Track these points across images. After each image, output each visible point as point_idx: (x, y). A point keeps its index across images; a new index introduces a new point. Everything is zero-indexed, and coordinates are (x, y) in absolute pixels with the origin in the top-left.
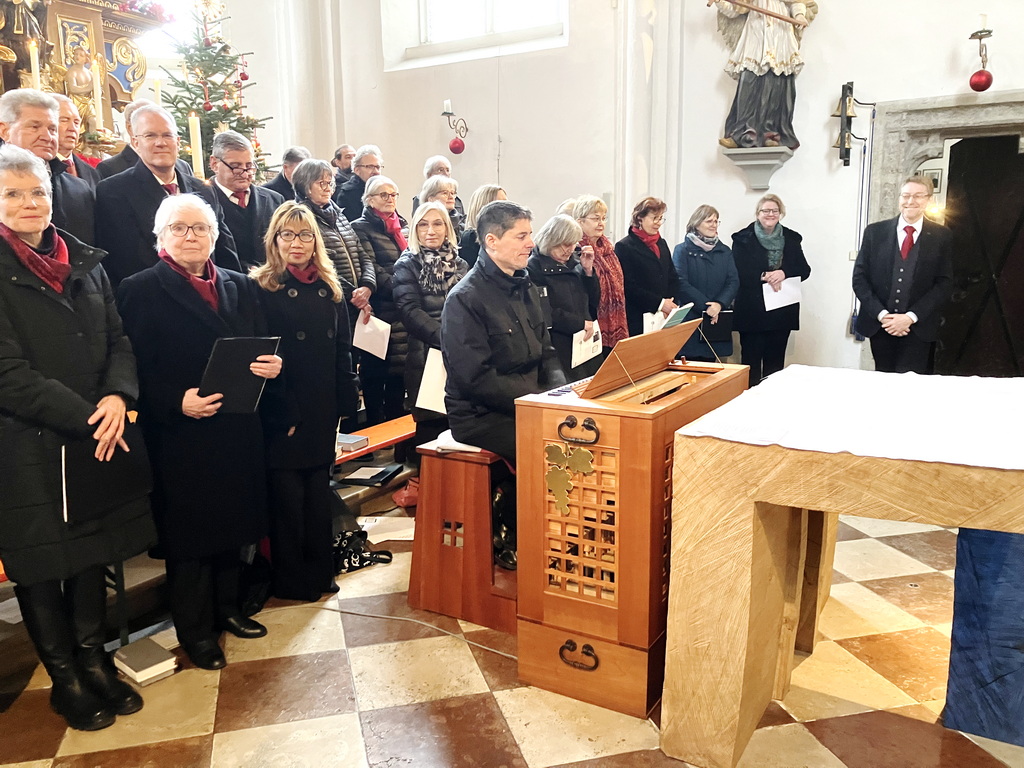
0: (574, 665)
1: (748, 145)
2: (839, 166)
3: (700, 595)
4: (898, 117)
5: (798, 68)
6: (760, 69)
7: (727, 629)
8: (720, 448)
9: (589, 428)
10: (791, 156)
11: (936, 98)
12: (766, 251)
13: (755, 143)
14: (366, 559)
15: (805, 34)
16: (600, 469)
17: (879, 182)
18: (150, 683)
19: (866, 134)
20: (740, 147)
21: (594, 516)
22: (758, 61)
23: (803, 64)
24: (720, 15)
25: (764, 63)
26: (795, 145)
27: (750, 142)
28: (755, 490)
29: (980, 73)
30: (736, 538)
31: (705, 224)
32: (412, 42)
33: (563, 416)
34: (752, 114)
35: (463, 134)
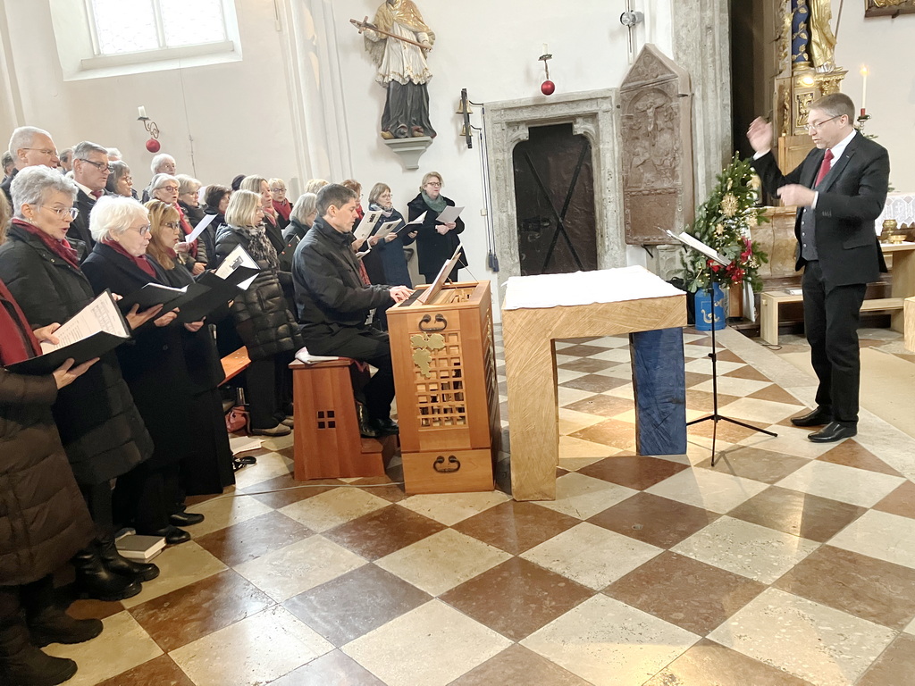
0: (444, 471)
1: (402, 136)
2: (465, 149)
4: (499, 113)
5: (428, 79)
6: (404, 80)
7: (544, 415)
10: (431, 143)
11: (520, 100)
13: (406, 135)
14: (239, 464)
15: (428, 54)
16: (448, 344)
20: (396, 138)
21: (447, 375)
23: (432, 76)
24: (366, 39)
25: (406, 75)
26: (434, 134)
27: (403, 134)
28: (549, 333)
29: (547, 83)
30: (542, 363)
31: (381, 198)
32: (87, 56)
33: (421, 316)
35: (156, 135)
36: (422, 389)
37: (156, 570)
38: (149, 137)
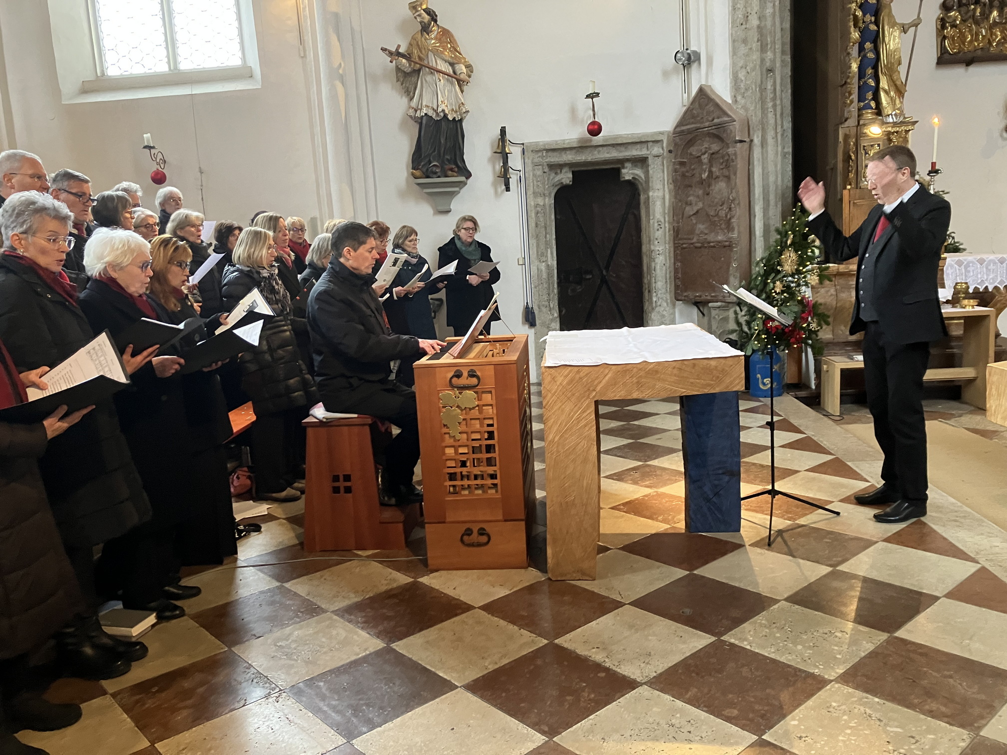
0: (472, 545)
1: (435, 176)
2: (502, 192)
3: (566, 467)
4: (540, 154)
5: (464, 115)
6: (437, 114)
7: (585, 484)
8: (570, 371)
9: (472, 376)
10: (466, 184)
11: (564, 140)
13: (439, 174)
15: (465, 88)
16: (481, 403)
17: (532, 203)
19: (520, 167)
20: (428, 177)
21: (479, 437)
22: (435, 108)
23: (468, 111)
24: (398, 69)
25: (440, 110)
26: (468, 175)
27: (436, 173)
28: (594, 393)
29: (594, 123)
30: (585, 426)
31: (407, 242)
32: (90, 77)
33: (452, 371)
34: (434, 151)
35: (162, 166)
36: (450, 451)
37: (144, 649)
38: (154, 167)
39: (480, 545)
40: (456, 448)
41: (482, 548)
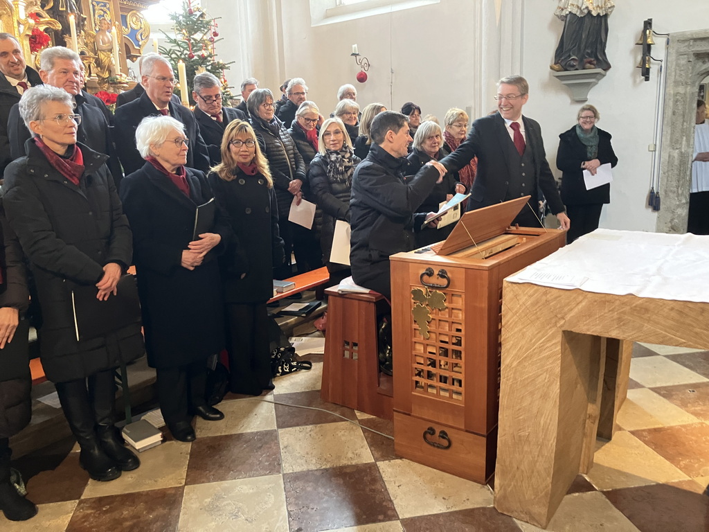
0: (433, 445)
1: (572, 69)
2: (641, 81)
3: (522, 398)
4: (686, 44)
5: (610, 10)
6: (581, 12)
7: (542, 422)
8: (536, 291)
9: (443, 276)
10: (604, 76)
12: (585, 146)
13: (577, 67)
14: (293, 367)
16: (451, 306)
17: (672, 92)
18: (145, 450)
19: (662, 57)
20: (566, 70)
21: (447, 340)
22: (580, 6)
23: (614, 6)
25: (584, 7)
26: (607, 66)
27: (573, 66)
28: (562, 322)
30: (548, 357)
32: (331, 5)
33: (423, 268)
34: (575, 46)
36: (420, 348)
39: (440, 447)
40: (426, 346)
41: (443, 450)
